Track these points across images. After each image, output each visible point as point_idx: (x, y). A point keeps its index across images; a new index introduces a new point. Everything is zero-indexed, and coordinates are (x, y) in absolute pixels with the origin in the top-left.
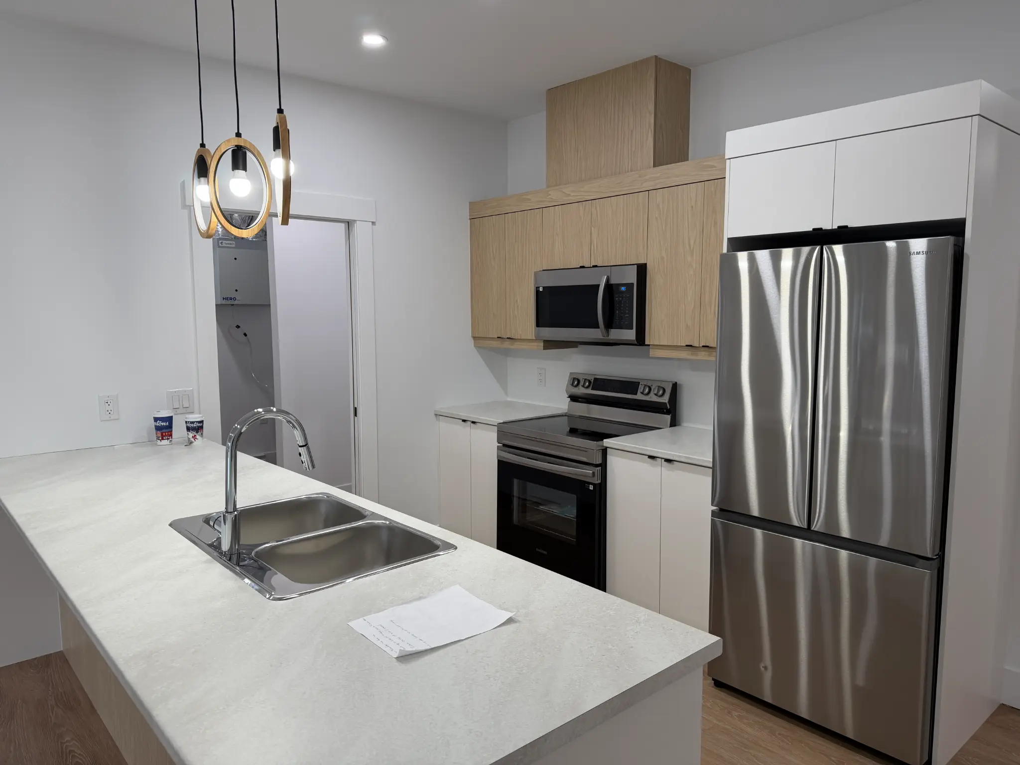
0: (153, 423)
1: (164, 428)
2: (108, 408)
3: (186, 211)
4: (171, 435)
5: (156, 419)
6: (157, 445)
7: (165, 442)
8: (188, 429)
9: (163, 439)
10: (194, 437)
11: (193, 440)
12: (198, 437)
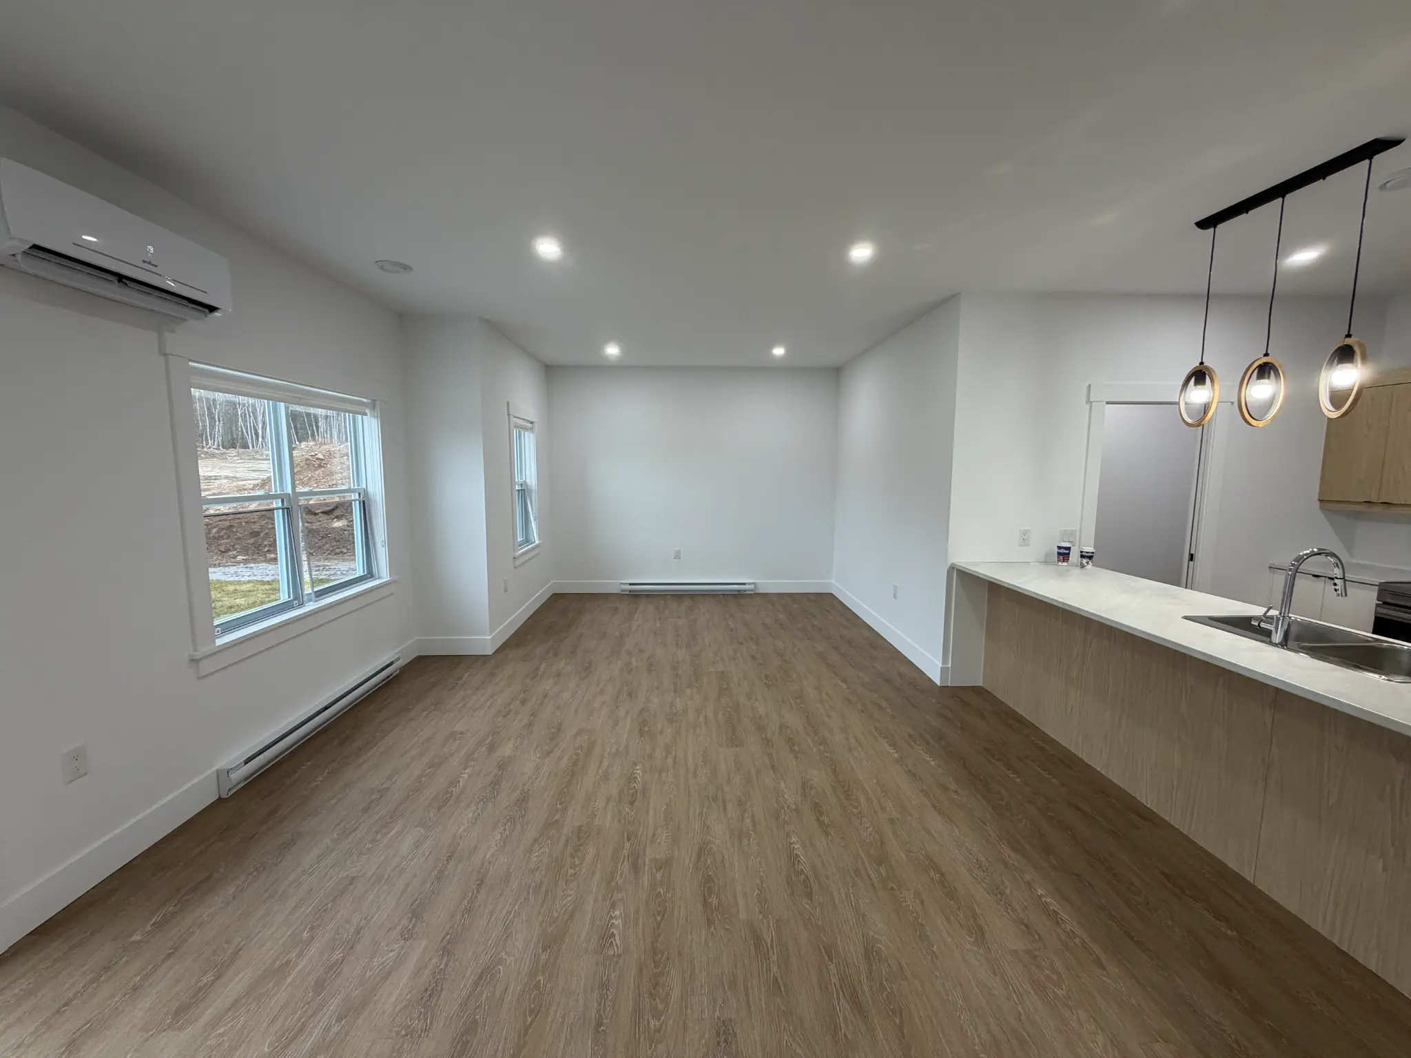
0: (1056, 550)
1: (1064, 554)
2: (1024, 537)
3: (1088, 406)
4: (1068, 559)
5: (1059, 548)
6: (1058, 565)
7: (1065, 564)
8: (1082, 556)
9: (1064, 561)
10: (1087, 563)
11: (1086, 564)
12: (1090, 563)
